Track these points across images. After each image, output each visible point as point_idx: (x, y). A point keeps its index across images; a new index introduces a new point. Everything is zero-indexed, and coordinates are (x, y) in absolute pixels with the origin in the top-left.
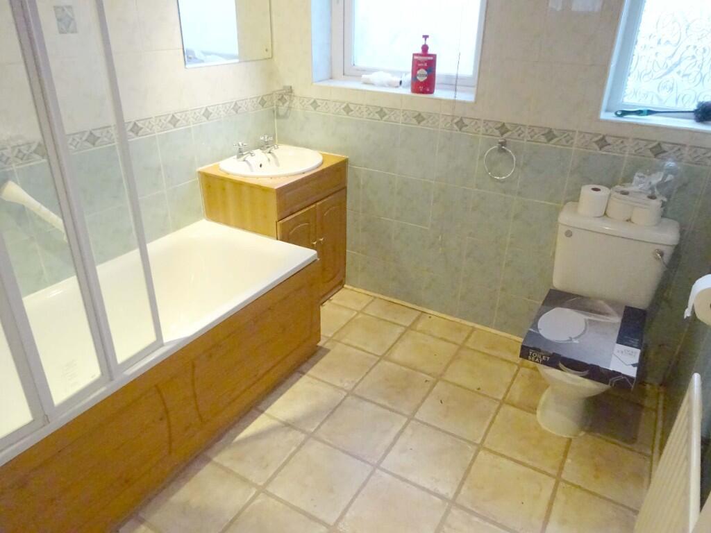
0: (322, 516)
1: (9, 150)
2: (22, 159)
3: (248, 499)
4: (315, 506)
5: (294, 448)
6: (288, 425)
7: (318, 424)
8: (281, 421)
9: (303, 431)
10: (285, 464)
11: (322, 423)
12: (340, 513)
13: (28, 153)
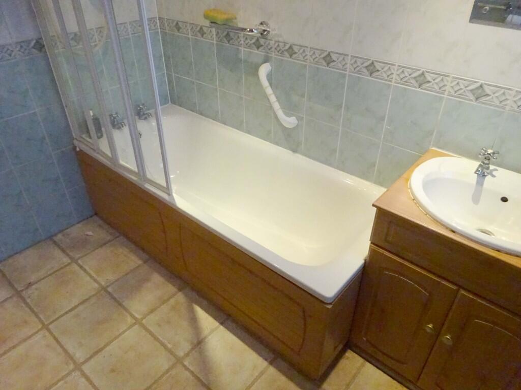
0: (92, 362)
1: (273, 42)
2: (278, 52)
3: (134, 313)
4: (104, 357)
5: (169, 346)
6: (199, 343)
7: (191, 368)
8: (205, 338)
9: (187, 355)
10: (157, 339)
11: (192, 372)
12: (89, 375)
13: (283, 49)
